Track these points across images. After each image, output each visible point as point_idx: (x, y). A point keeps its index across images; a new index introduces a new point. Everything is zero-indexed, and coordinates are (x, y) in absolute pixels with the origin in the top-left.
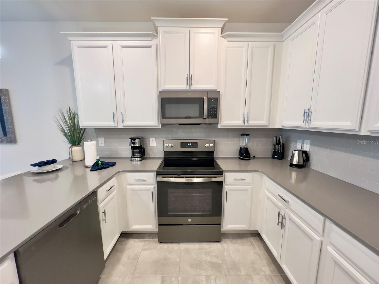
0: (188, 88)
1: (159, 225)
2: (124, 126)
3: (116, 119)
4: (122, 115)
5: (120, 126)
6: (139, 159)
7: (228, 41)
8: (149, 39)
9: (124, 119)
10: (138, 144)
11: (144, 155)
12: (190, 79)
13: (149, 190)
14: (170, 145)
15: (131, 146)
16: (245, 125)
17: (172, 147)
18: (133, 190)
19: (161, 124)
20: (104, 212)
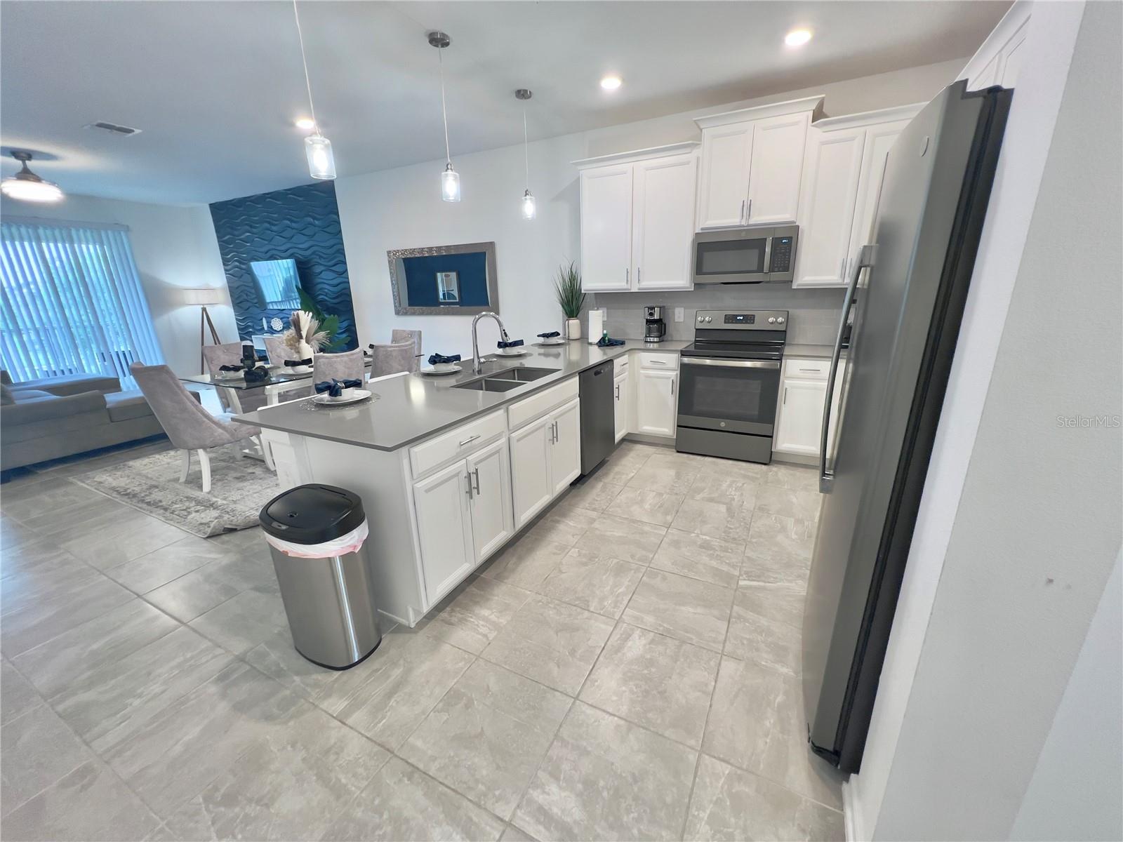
0: (744, 223)
1: (678, 426)
2: (639, 289)
3: (629, 279)
4: (639, 271)
5: (635, 289)
6: (656, 340)
7: (824, 132)
8: (688, 150)
9: (641, 278)
10: (656, 317)
11: (665, 333)
12: (747, 208)
13: (669, 378)
14: (707, 319)
15: (647, 320)
16: (845, 281)
17: (709, 322)
18: (648, 377)
19: (695, 284)
20: (618, 388)
